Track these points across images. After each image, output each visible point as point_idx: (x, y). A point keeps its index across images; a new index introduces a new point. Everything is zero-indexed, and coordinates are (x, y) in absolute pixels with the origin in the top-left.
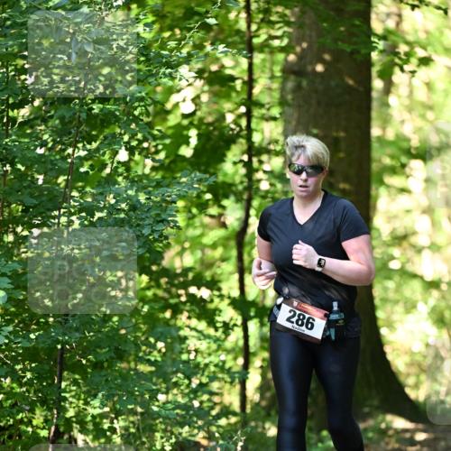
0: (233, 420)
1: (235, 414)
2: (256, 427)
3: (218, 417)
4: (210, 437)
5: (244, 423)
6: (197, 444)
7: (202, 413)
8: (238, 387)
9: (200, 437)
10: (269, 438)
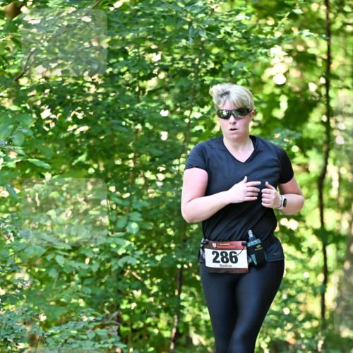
0: (315, 323)
1: (316, 319)
2: (333, 329)
3: (304, 321)
4: (297, 337)
6: (287, 343)
7: (291, 318)
8: (319, 299)
9: (289, 337)
10: (343, 339)
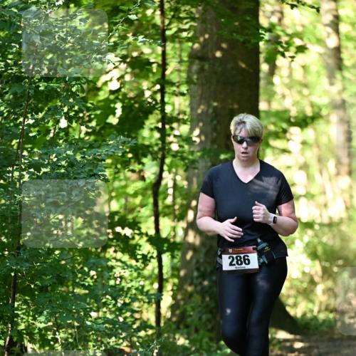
0: (150, 332)
1: (151, 327)
2: (168, 338)
3: (139, 329)
4: (132, 346)
5: (159, 334)
6: (122, 351)
7: (126, 326)
8: (154, 306)
9: (124, 346)
10: (179, 346)
